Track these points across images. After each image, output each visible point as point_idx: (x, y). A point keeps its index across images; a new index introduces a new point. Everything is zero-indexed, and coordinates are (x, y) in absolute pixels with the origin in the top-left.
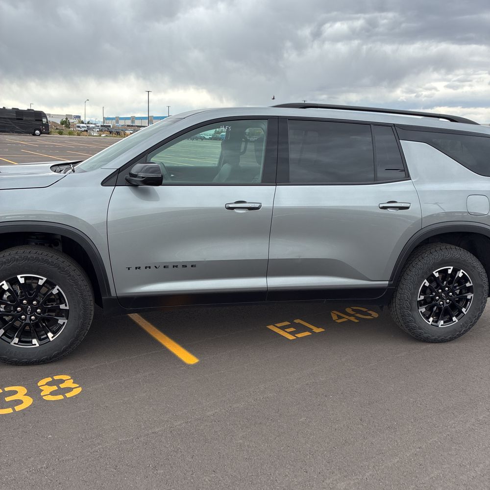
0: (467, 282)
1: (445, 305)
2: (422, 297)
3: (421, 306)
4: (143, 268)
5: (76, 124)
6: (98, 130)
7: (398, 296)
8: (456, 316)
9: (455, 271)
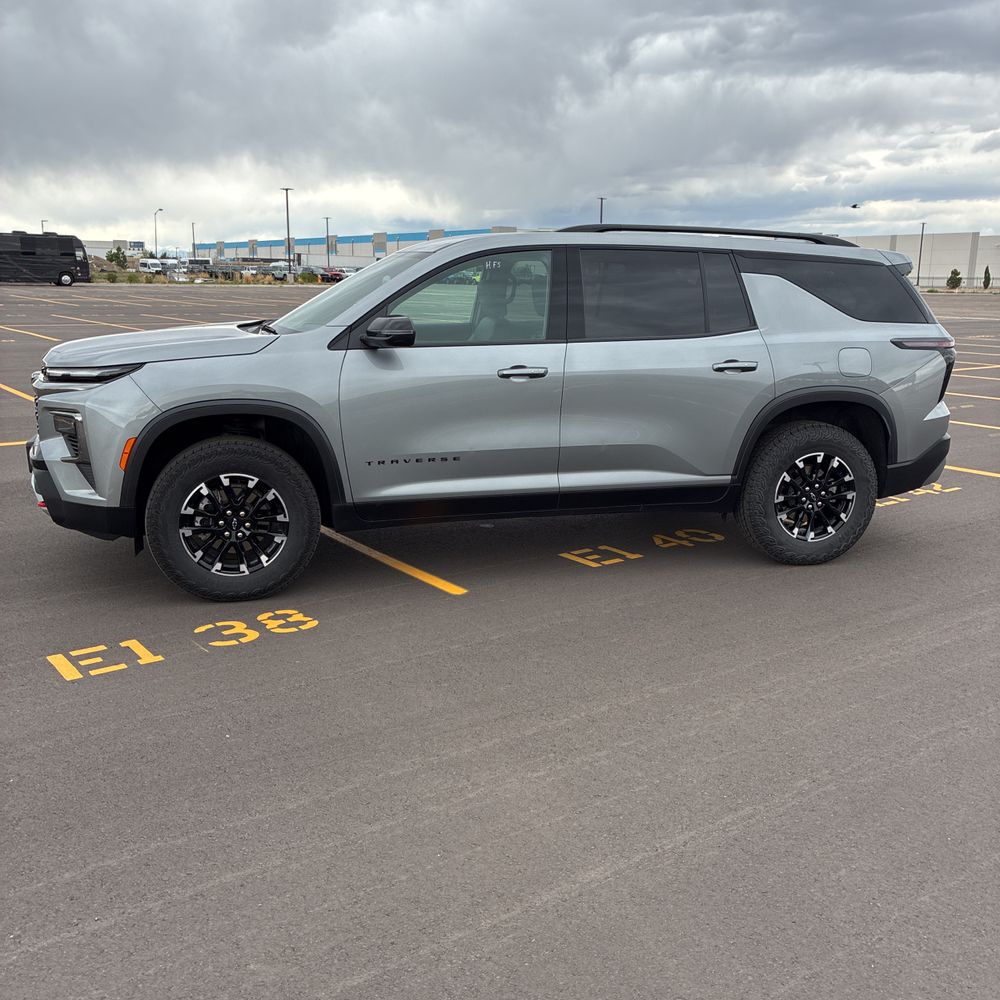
0: (845, 475)
1: (816, 509)
2: (781, 498)
3: (780, 511)
4: (388, 462)
5: (138, 260)
6: (185, 270)
7: (747, 496)
8: (833, 526)
9: (828, 459)
